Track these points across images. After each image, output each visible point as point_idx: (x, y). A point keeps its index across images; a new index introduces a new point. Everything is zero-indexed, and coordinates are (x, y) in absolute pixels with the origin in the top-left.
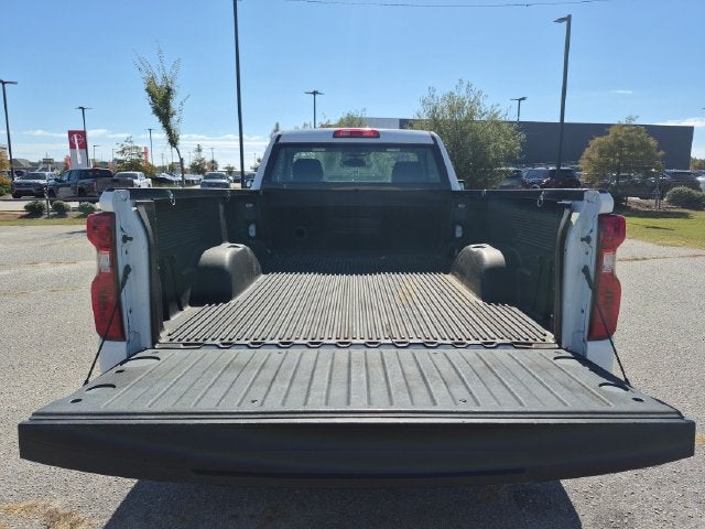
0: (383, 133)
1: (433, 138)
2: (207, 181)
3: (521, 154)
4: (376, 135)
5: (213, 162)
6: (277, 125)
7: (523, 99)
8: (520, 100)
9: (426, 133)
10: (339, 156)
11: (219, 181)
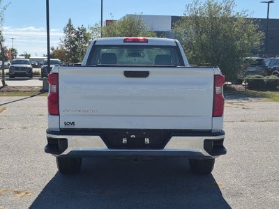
0: (150, 40)
1: (176, 43)
2: (15, 65)
3: (261, 47)
4: (146, 41)
5: (13, 50)
6: (70, 20)
7: (271, 2)
8: (269, 3)
9: (172, 40)
10: (126, 51)
11: (24, 66)
